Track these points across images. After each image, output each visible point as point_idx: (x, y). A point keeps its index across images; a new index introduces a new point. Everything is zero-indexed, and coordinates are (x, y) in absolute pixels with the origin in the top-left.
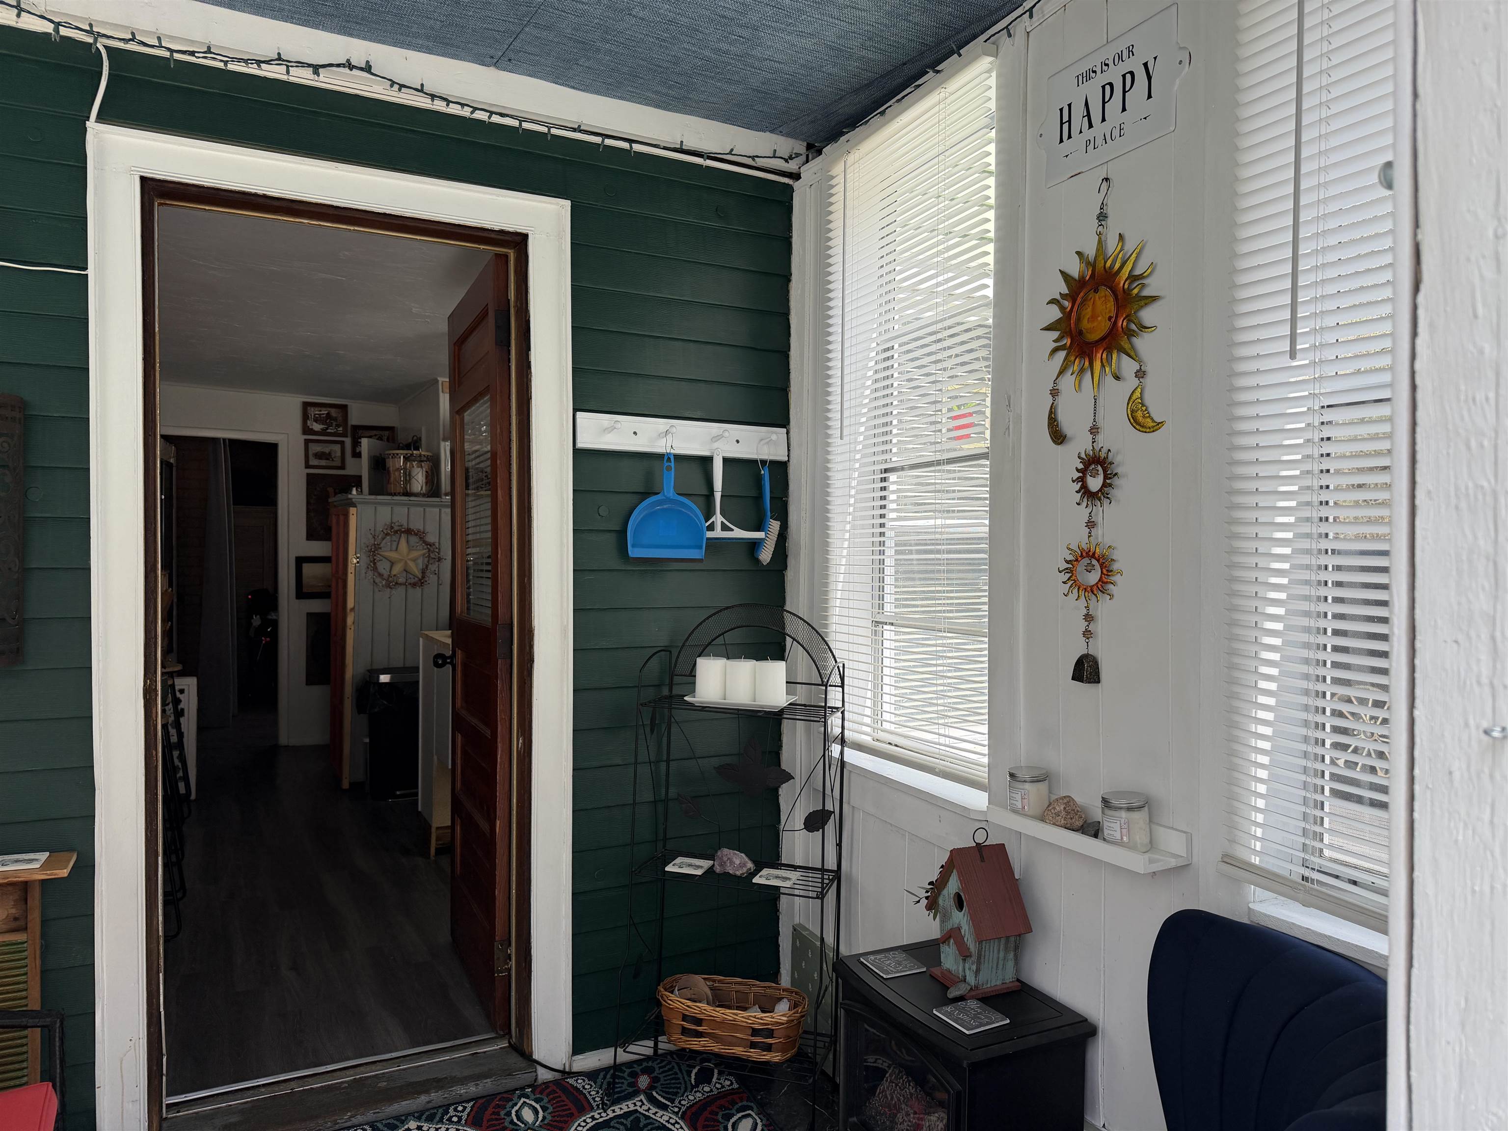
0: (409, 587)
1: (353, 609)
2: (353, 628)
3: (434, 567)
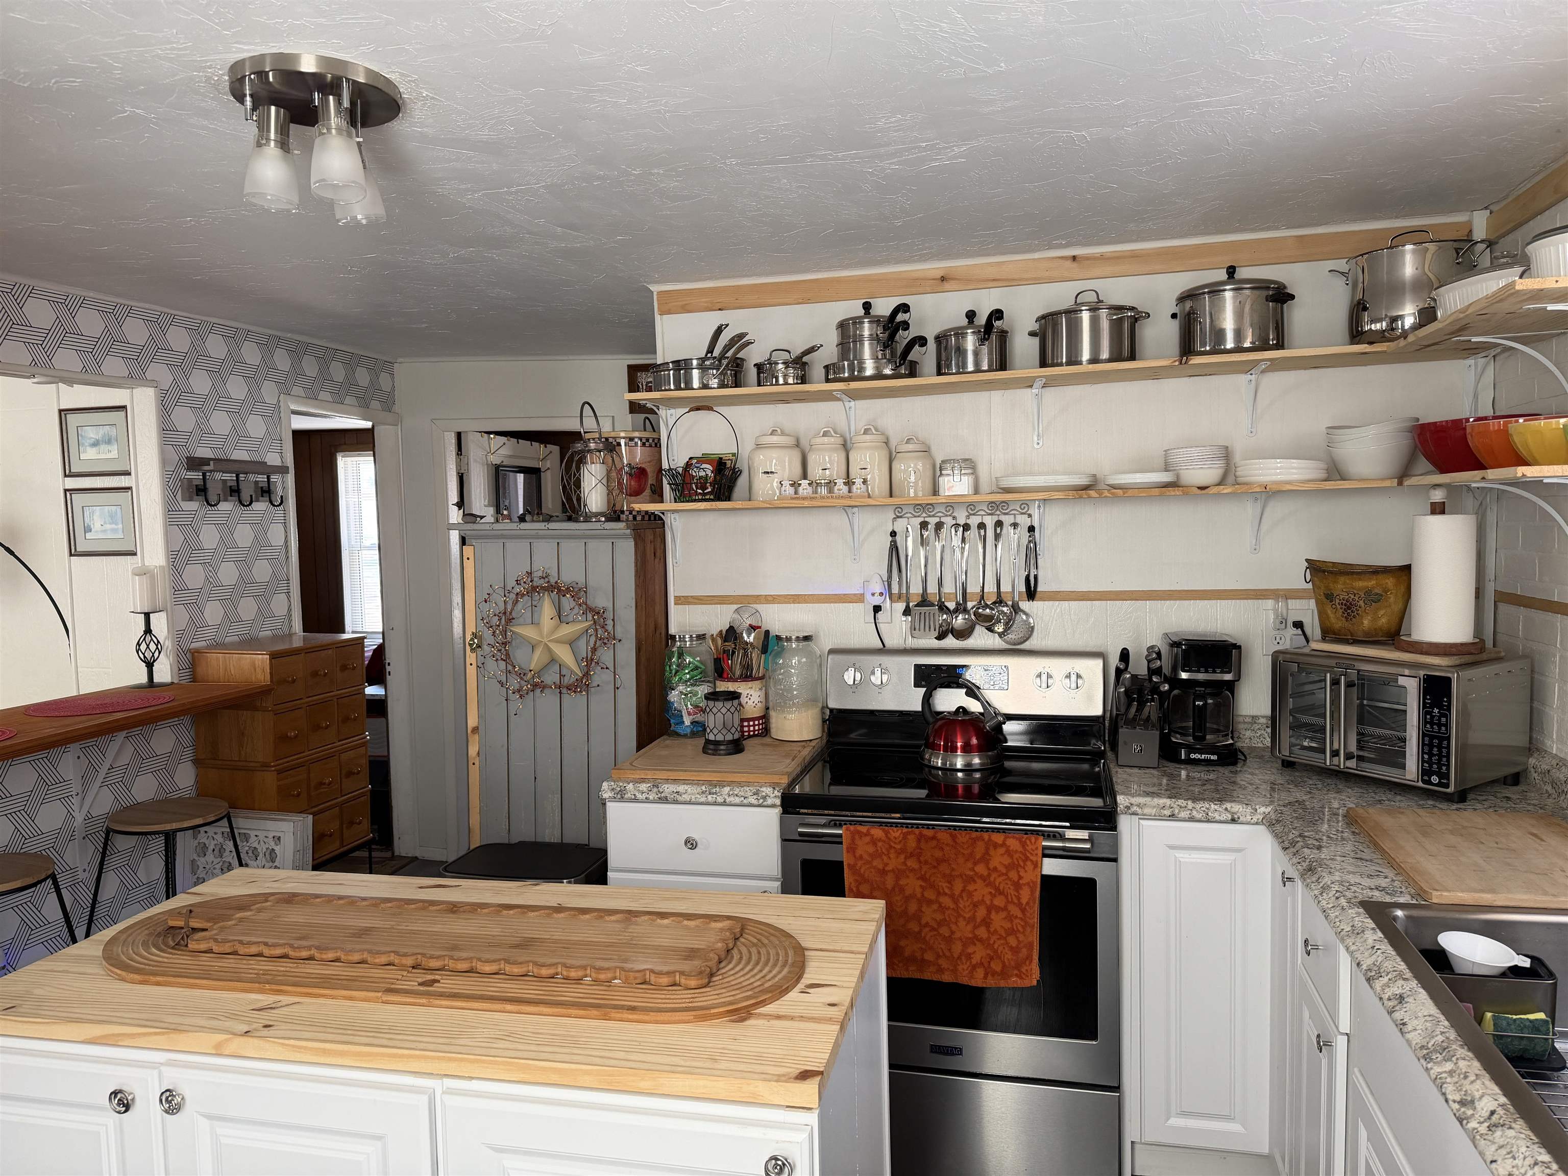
0: (564, 691)
1: (475, 730)
2: (477, 763)
3: (605, 655)
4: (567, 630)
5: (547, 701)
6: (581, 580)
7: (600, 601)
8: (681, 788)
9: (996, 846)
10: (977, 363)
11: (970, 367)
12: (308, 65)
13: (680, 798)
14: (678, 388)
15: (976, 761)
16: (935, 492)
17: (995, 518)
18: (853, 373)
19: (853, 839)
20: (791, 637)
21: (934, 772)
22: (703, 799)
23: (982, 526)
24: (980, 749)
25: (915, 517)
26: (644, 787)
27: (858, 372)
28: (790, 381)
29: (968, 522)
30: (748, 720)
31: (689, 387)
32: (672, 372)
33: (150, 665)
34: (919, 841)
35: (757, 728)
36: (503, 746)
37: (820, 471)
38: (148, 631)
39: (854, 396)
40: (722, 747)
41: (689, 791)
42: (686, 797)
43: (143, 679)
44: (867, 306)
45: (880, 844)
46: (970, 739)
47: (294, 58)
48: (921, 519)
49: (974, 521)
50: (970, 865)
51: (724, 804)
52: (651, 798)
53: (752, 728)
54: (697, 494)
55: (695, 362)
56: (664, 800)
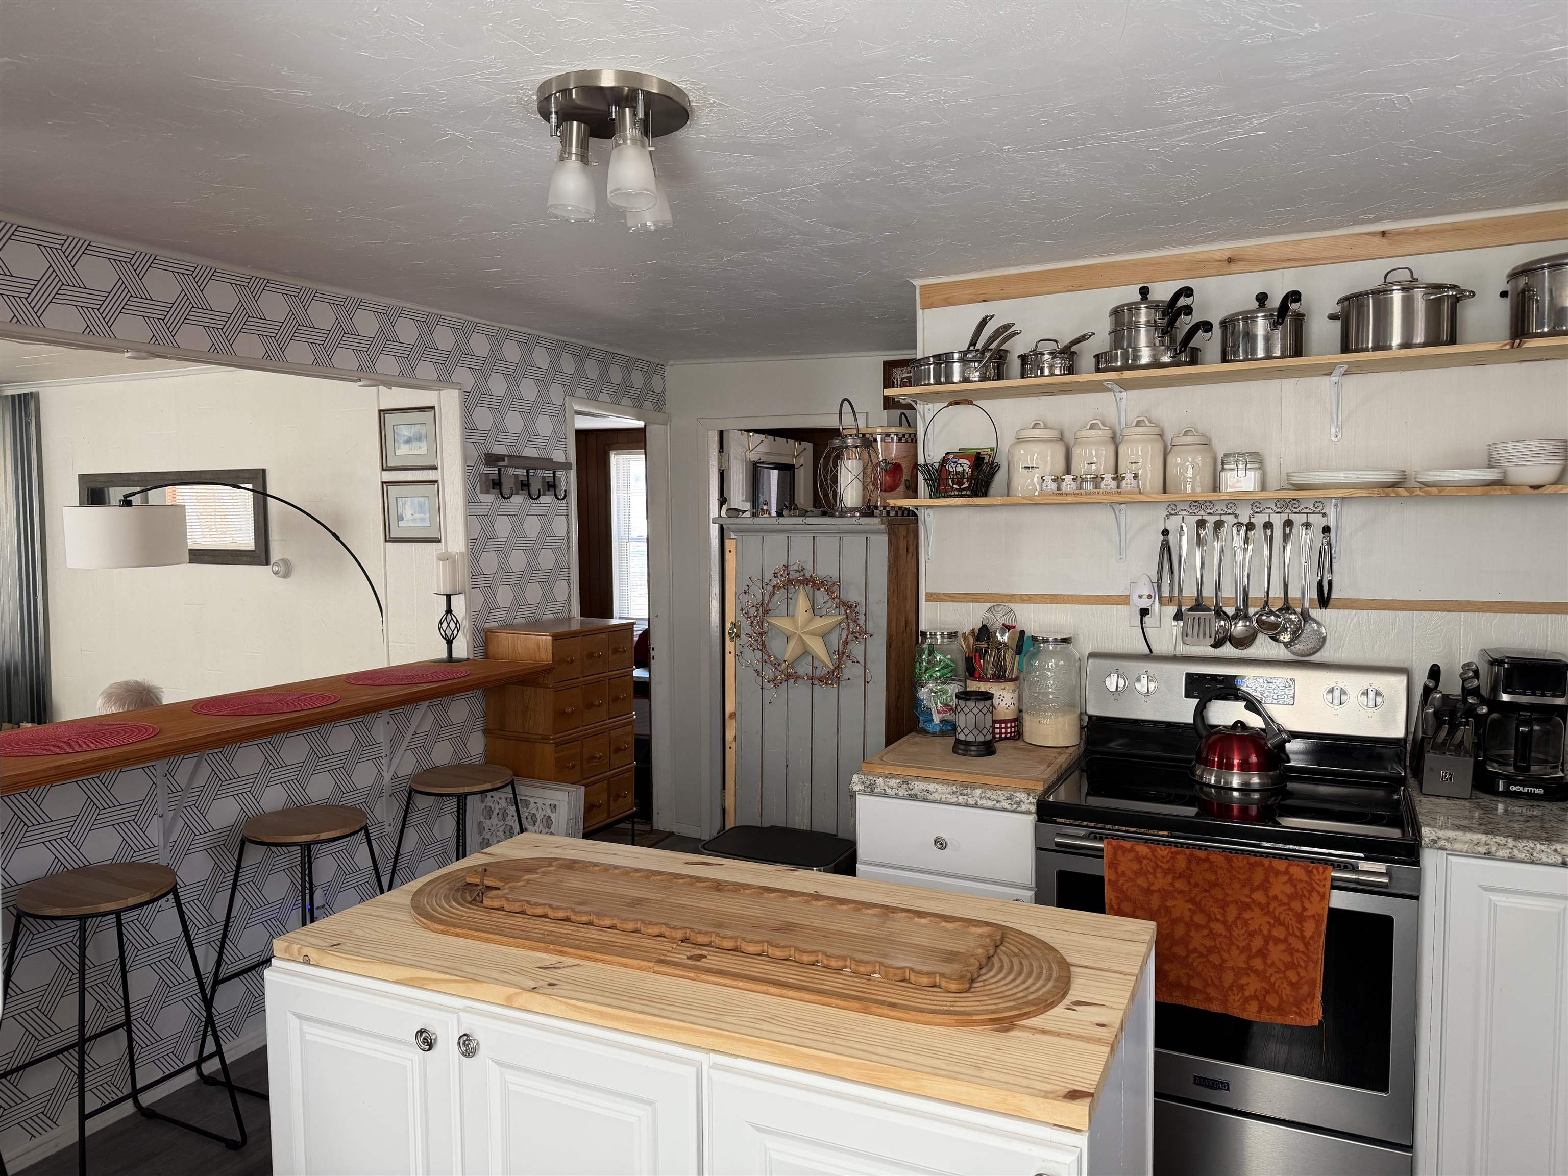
0: (816, 682)
1: (733, 715)
2: (733, 747)
3: (856, 649)
4: (820, 623)
5: (800, 692)
6: (835, 575)
7: (853, 595)
8: (932, 787)
9: (1277, 873)
10: (1268, 349)
11: (1261, 354)
12: (607, 80)
13: (929, 797)
14: (938, 382)
15: (1255, 780)
16: (1216, 488)
17: (1284, 517)
18: (1127, 362)
19: (1115, 855)
20: (1048, 639)
21: (1206, 789)
22: (954, 800)
23: (1268, 525)
24: (1260, 768)
25: (1191, 514)
26: (894, 782)
27: (1133, 360)
28: (1057, 372)
29: (1253, 520)
30: (1000, 722)
31: (949, 381)
32: (932, 367)
33: (450, 642)
34: (1189, 862)
35: (1009, 730)
36: (757, 733)
37: (1086, 465)
38: (449, 611)
39: (1126, 386)
40: (973, 748)
41: (940, 790)
42: (937, 796)
43: (444, 655)
44: (1144, 292)
45: (1145, 862)
46: (1248, 756)
47: (595, 74)
48: (1199, 517)
49: (1259, 520)
50: (1247, 891)
51: (976, 806)
52: (901, 794)
53: (1003, 731)
54: (953, 489)
55: (956, 356)
56: (913, 797)
